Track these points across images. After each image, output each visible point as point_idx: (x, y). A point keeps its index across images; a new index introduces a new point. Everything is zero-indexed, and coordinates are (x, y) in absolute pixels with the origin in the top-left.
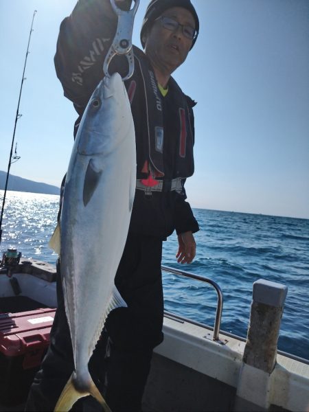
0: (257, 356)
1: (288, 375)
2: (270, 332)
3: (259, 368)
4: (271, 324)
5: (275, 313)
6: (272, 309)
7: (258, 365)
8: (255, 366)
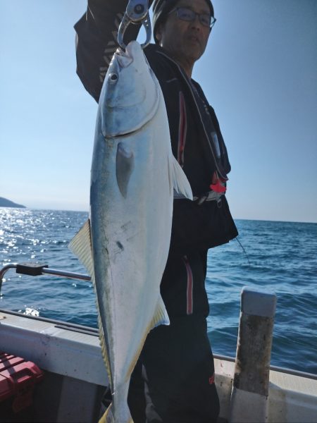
0: (251, 378)
1: (284, 394)
2: (264, 348)
3: (254, 392)
4: (265, 338)
5: (268, 325)
6: (266, 321)
7: (253, 389)
8: (249, 390)
